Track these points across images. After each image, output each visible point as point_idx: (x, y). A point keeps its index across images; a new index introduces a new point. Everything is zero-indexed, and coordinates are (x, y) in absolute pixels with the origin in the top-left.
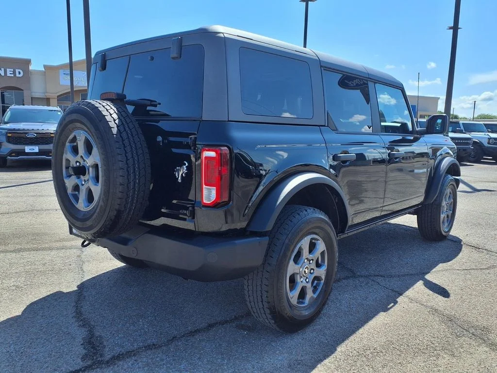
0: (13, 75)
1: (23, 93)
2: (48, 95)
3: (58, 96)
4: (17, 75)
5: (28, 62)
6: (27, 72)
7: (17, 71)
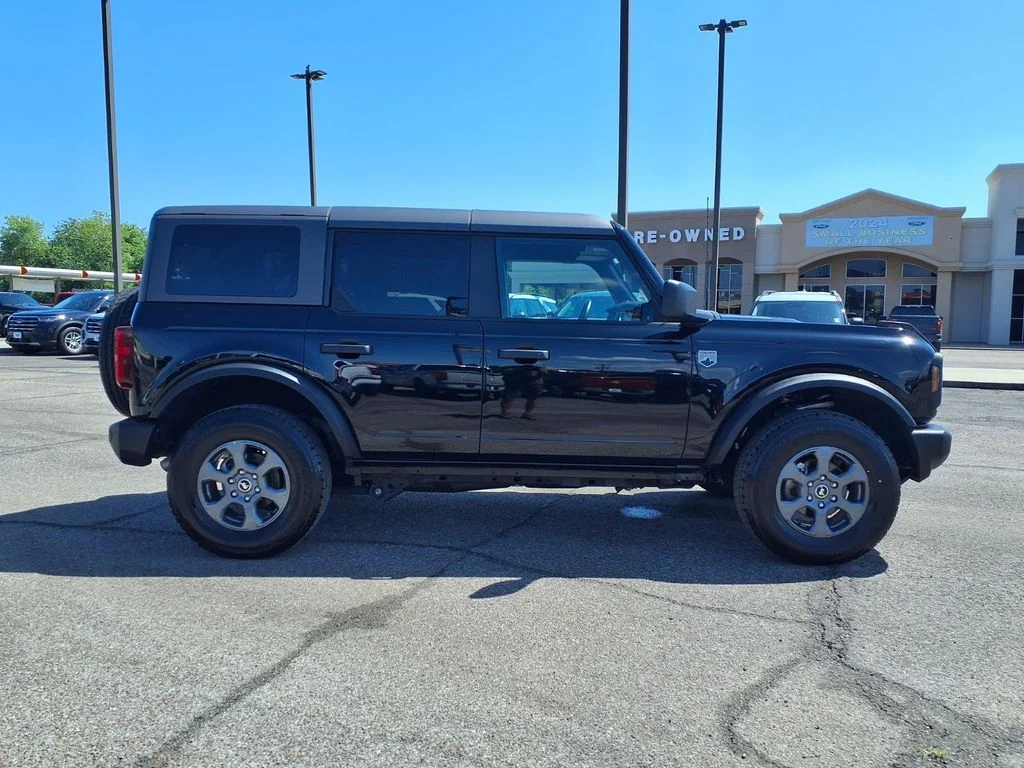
0: (727, 238)
1: (741, 267)
2: (783, 269)
3: (800, 269)
4: (735, 237)
5: (754, 213)
6: (750, 229)
7: (735, 230)
